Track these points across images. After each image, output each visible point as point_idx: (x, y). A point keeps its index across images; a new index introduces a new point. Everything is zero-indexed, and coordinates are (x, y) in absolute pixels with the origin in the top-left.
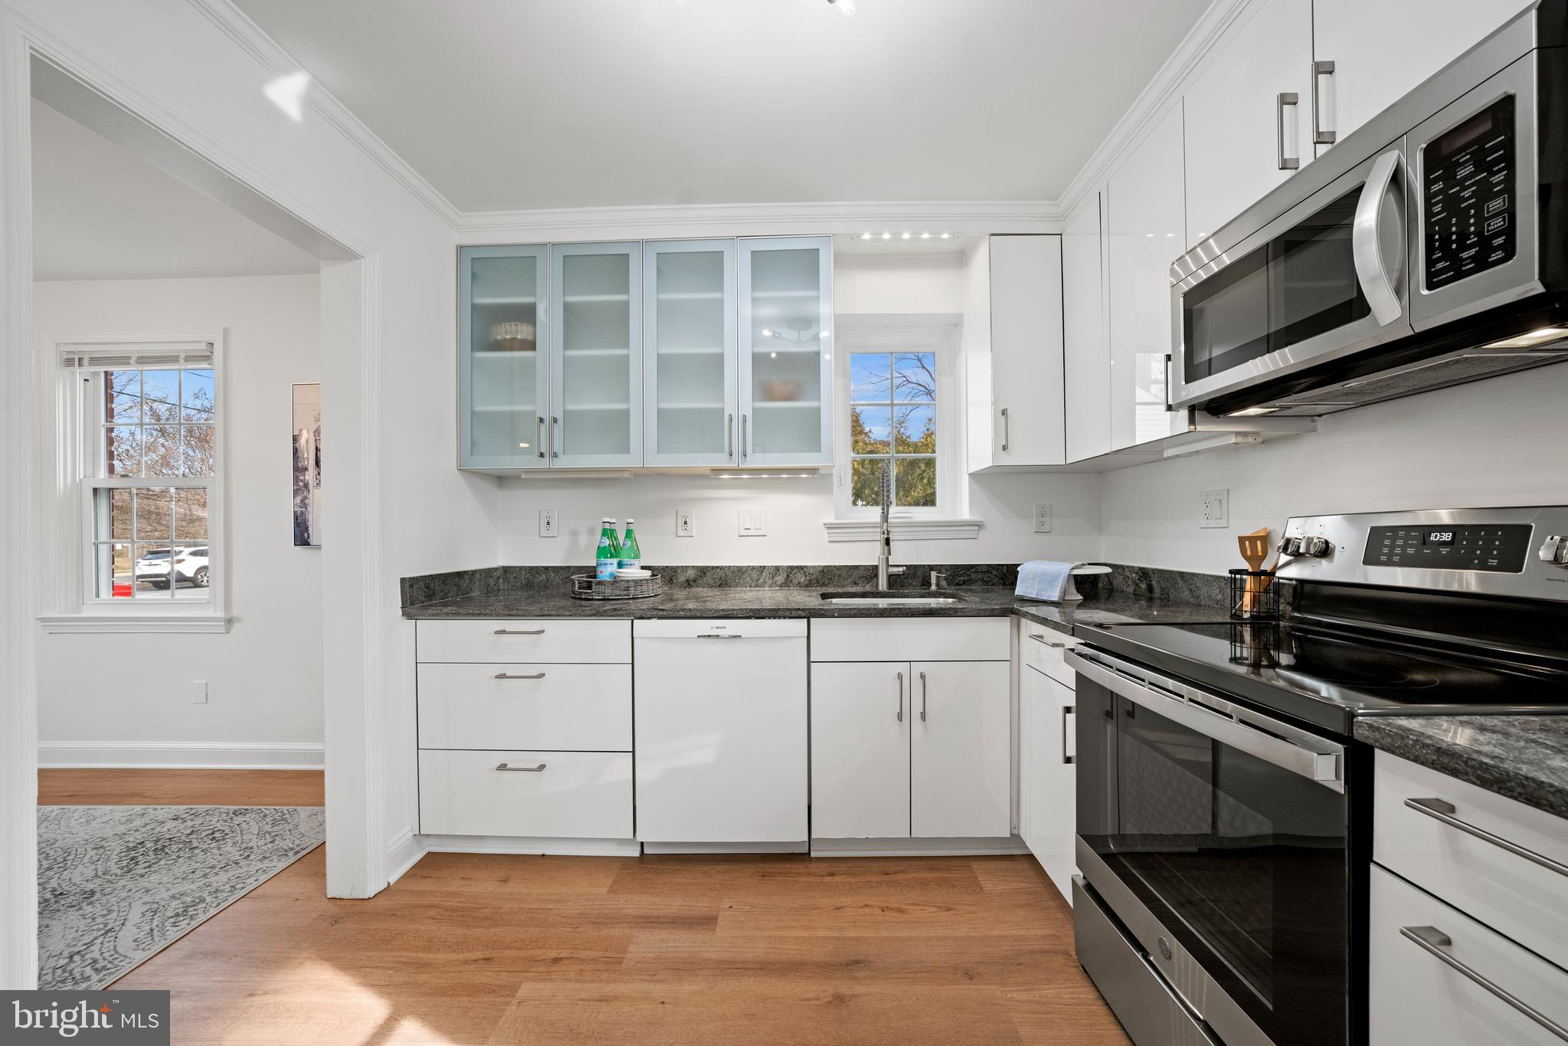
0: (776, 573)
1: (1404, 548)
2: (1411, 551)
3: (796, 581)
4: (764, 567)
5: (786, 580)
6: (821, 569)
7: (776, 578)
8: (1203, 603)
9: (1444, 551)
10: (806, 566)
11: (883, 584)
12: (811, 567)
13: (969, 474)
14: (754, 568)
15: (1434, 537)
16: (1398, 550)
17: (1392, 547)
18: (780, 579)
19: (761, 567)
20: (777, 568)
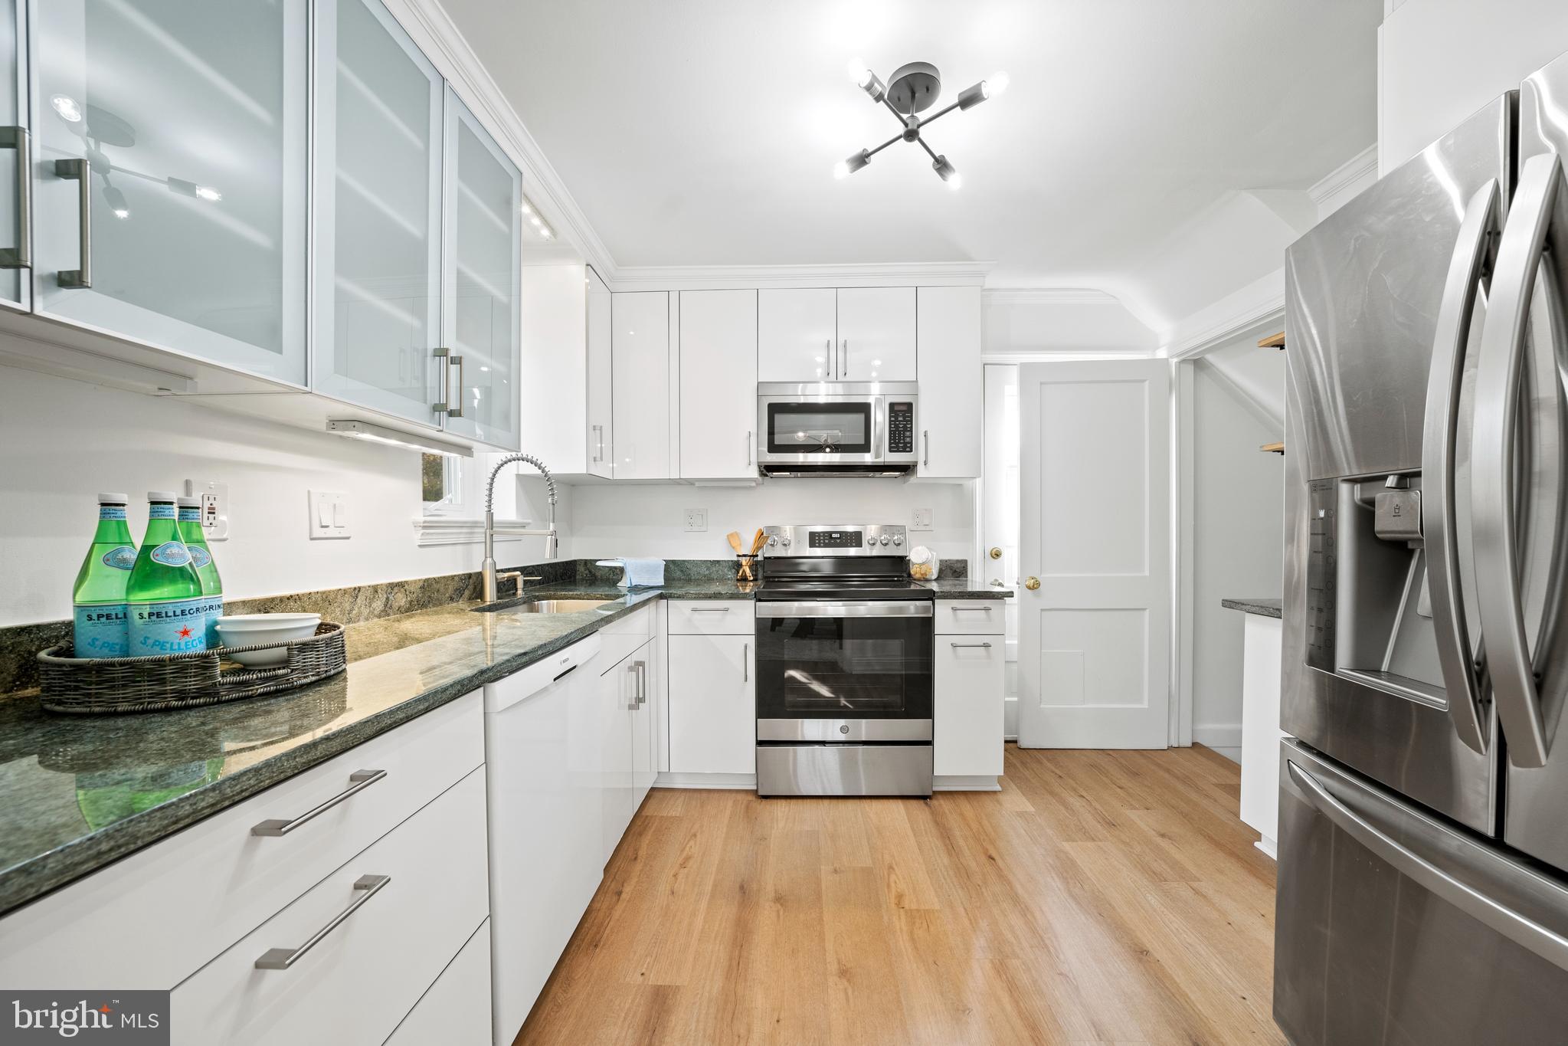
0: (374, 597)
1: (824, 540)
2: (827, 541)
3: (396, 605)
4: (360, 588)
5: (386, 606)
6: (421, 584)
7: (374, 605)
8: (693, 578)
9: (838, 541)
10: (406, 582)
11: (490, 594)
12: (411, 582)
13: (518, 476)
14: (345, 591)
15: (834, 536)
16: (822, 541)
17: (819, 540)
18: (378, 605)
19: (355, 589)
20: (375, 589)
